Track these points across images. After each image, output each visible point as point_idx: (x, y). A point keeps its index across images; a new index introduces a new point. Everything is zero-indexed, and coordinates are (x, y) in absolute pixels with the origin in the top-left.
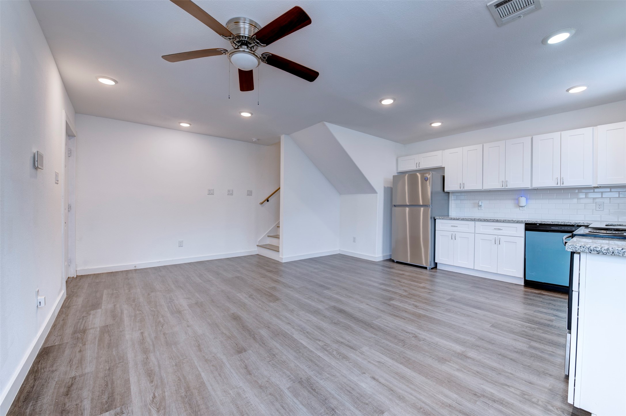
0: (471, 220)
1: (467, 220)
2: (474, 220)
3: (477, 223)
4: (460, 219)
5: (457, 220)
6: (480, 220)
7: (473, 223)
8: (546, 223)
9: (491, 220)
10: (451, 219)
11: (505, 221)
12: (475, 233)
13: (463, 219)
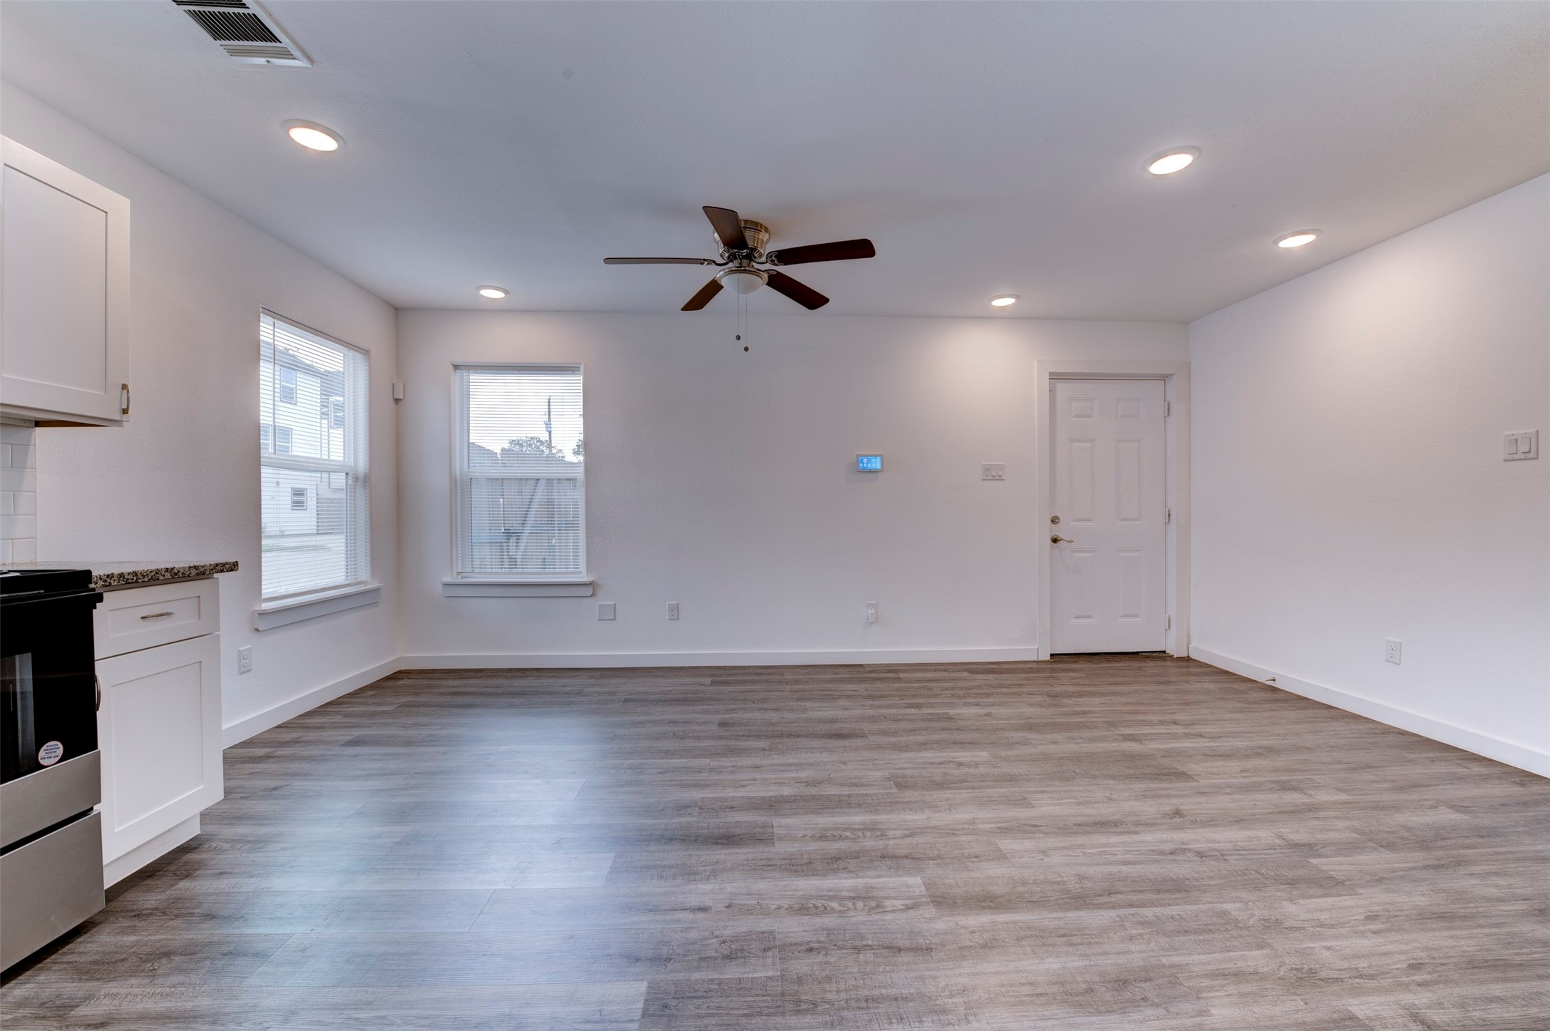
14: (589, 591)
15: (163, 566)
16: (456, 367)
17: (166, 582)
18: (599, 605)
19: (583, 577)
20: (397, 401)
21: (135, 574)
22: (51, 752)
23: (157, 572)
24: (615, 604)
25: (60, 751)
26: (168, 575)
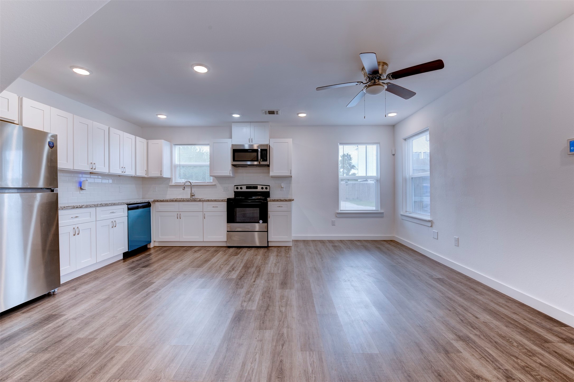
0: (94, 207)
1: (91, 207)
2: (96, 206)
3: (98, 208)
4: (83, 207)
5: (80, 208)
6: (102, 205)
7: (94, 209)
8: (138, 202)
9: (110, 204)
10: (73, 208)
11: (119, 204)
12: (96, 221)
13: (87, 205)
14: (429, 224)
15: (279, 199)
16: (405, 140)
17: (279, 201)
18: (433, 231)
19: (428, 218)
20: (394, 155)
21: (274, 200)
22: (261, 221)
23: (278, 200)
24: (438, 232)
25: (262, 222)
26: (280, 200)
